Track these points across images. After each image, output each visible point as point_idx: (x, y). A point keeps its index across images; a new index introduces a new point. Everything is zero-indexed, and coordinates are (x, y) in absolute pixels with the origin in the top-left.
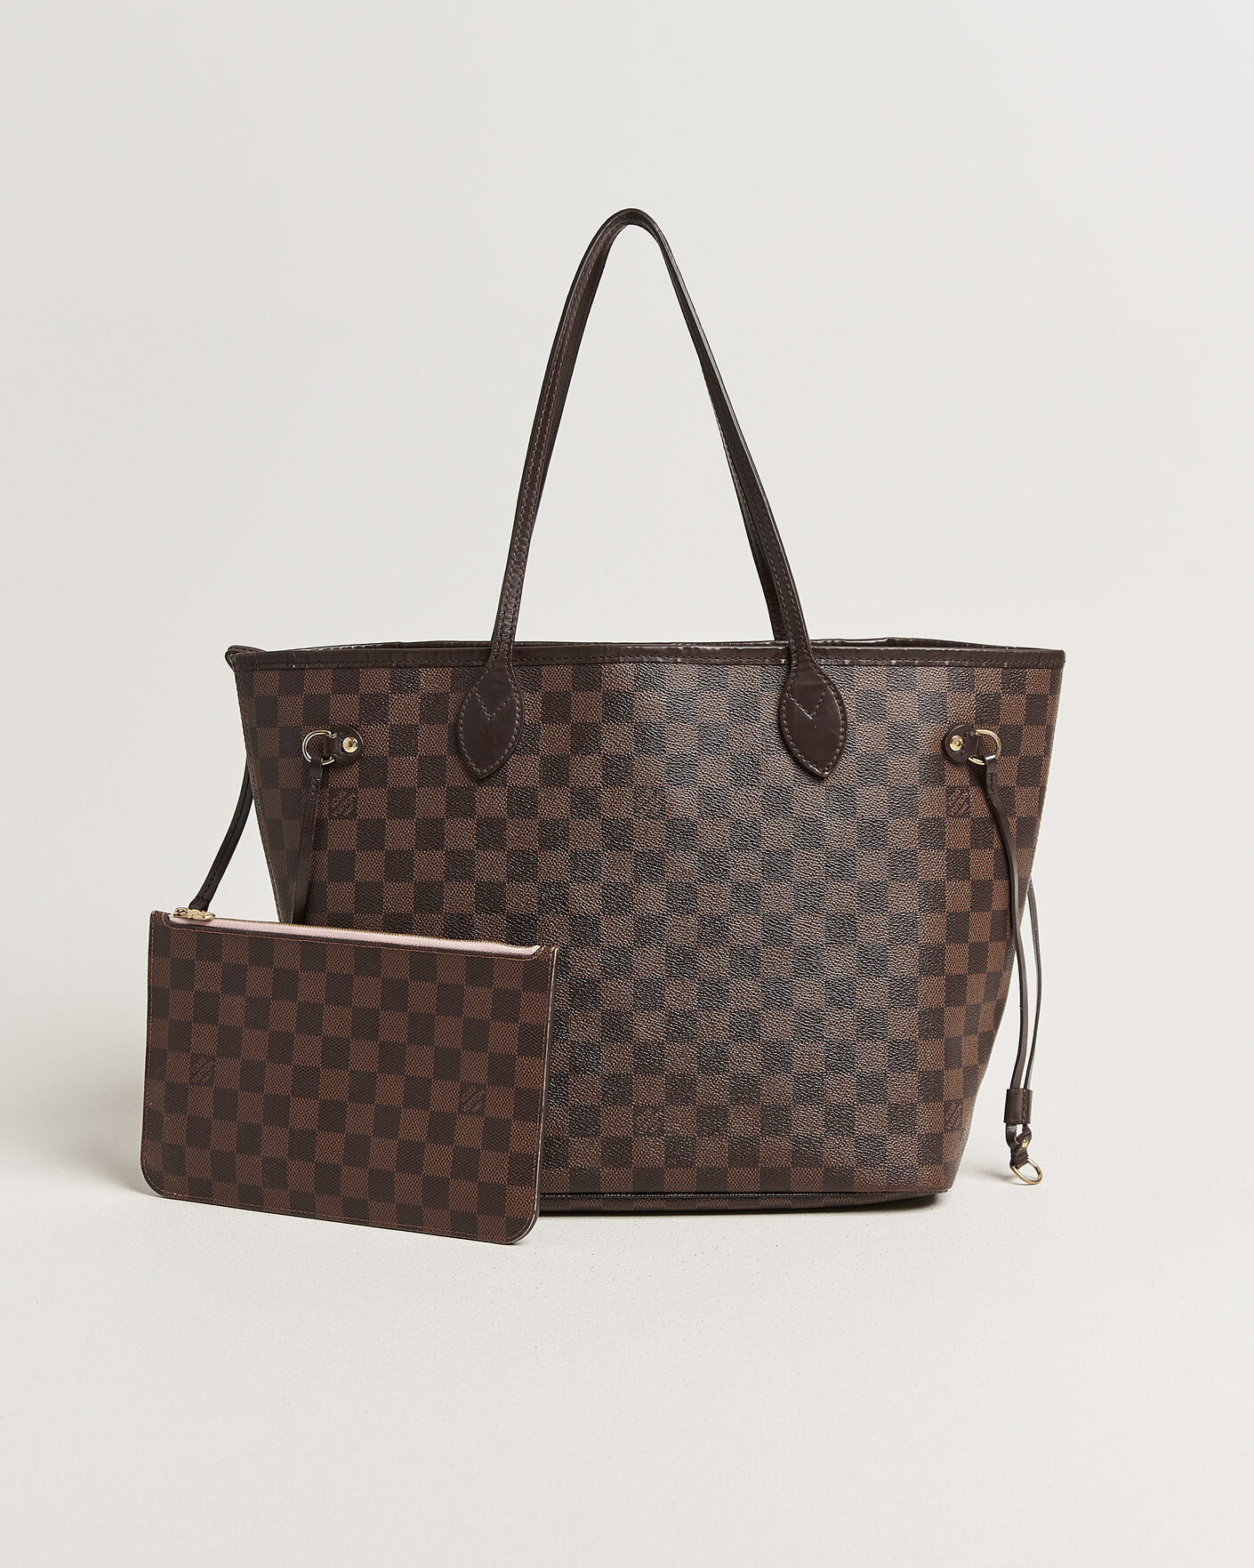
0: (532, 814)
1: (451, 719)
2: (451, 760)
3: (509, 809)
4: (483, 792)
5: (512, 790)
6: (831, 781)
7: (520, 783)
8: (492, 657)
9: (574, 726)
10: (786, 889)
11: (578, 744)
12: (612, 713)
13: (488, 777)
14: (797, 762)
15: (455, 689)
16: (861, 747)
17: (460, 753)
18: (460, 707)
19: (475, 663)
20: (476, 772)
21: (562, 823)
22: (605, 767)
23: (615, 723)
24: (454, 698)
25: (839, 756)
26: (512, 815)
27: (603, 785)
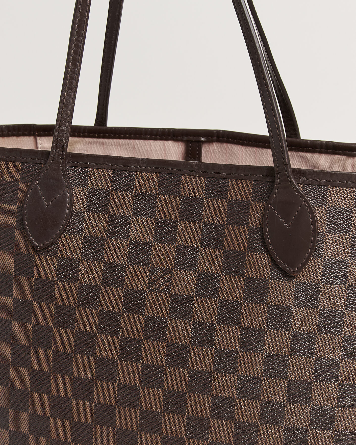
0: (74, 279)
1: (19, 202)
2: (18, 234)
3: (58, 274)
4: (40, 260)
5: (61, 260)
6: (300, 278)
7: (67, 255)
8: (50, 160)
9: (111, 217)
10: (259, 358)
11: (112, 230)
12: (140, 209)
13: (45, 249)
14: (273, 261)
15: (23, 179)
16: (327, 254)
17: (24, 228)
18: (26, 194)
19: (39, 162)
20: (35, 245)
21: (95, 289)
22: (131, 249)
23: (141, 217)
24: (22, 187)
25: (308, 260)
26: (59, 279)
27: (128, 263)
